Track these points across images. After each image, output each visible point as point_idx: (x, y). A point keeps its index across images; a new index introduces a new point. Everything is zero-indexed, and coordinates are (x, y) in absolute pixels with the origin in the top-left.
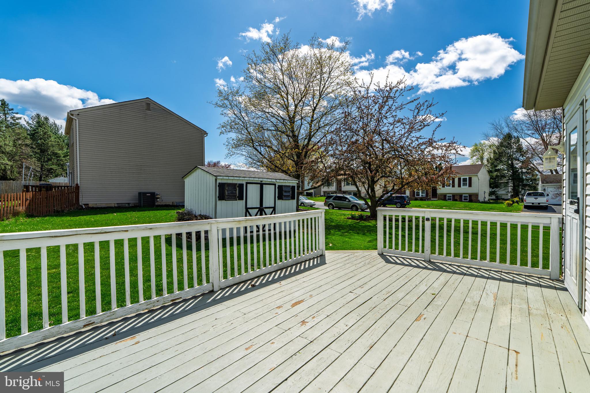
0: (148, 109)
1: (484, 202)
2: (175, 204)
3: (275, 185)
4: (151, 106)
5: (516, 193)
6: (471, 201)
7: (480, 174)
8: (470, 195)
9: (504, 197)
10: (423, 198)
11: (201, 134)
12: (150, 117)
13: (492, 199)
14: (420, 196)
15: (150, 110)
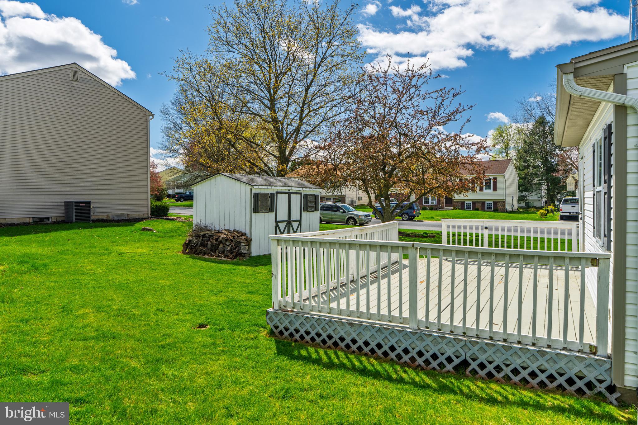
0: (75, 79)
1: (512, 212)
2: (111, 218)
3: (301, 194)
4: (79, 76)
5: (551, 199)
6: (496, 210)
7: (507, 174)
8: (495, 203)
9: (536, 204)
10: (433, 207)
11: (143, 115)
12: (78, 91)
13: (521, 207)
14: (430, 204)
15: (78, 81)
